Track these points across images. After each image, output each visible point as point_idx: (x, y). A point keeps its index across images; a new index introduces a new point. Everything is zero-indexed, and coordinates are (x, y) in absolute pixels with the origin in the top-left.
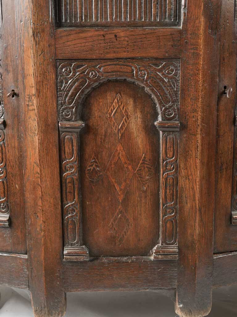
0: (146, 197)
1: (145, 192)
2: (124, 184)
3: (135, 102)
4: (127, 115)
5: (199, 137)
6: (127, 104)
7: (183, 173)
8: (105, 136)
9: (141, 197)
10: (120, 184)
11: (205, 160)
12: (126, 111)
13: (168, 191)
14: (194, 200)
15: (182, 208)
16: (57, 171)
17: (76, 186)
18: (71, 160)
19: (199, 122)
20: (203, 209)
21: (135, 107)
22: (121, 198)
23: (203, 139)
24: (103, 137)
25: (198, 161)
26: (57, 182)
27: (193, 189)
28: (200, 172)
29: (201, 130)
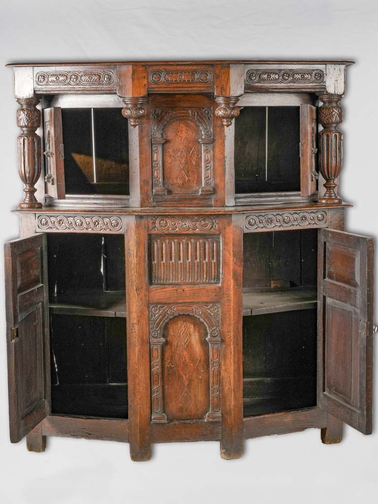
0: (201, 382)
1: (201, 379)
2: (188, 375)
3: (194, 326)
4: (190, 334)
5: (232, 346)
6: (189, 328)
7: (223, 368)
8: (177, 346)
9: (198, 383)
10: (186, 375)
11: (236, 360)
12: (189, 332)
13: (214, 379)
14: (230, 384)
15: (223, 389)
16: (148, 368)
17: (160, 377)
18: (157, 361)
19: (232, 338)
20: (236, 390)
21: (195, 329)
22: (186, 383)
23: (234, 348)
24: (176, 347)
25: (232, 361)
26: (149, 375)
27: (229, 377)
28: (234, 367)
29: (233, 343)
